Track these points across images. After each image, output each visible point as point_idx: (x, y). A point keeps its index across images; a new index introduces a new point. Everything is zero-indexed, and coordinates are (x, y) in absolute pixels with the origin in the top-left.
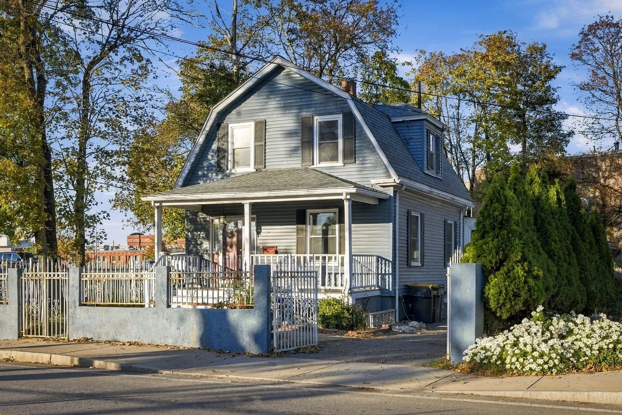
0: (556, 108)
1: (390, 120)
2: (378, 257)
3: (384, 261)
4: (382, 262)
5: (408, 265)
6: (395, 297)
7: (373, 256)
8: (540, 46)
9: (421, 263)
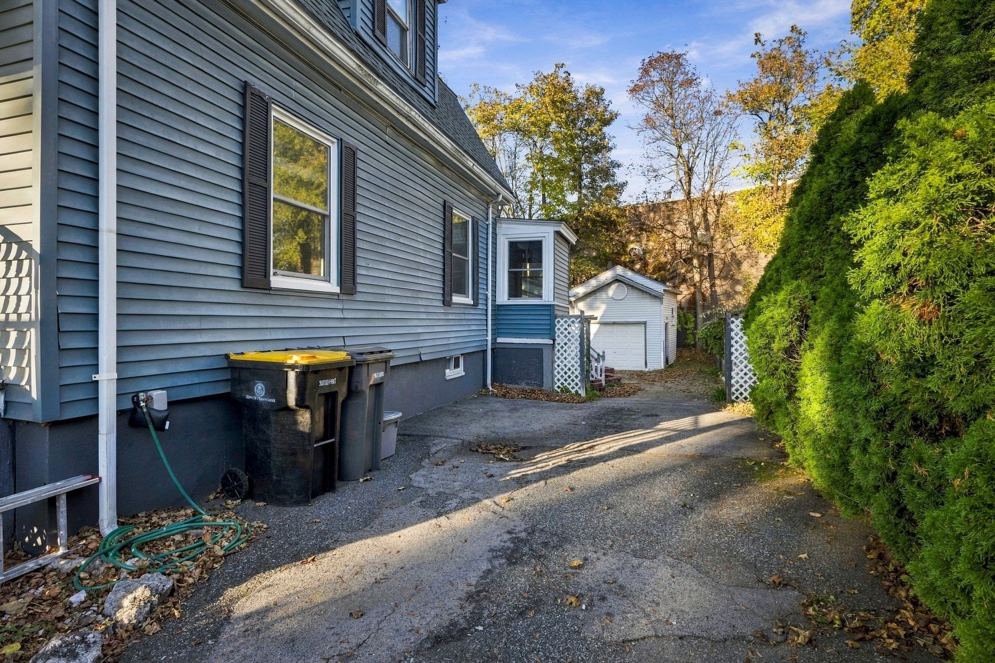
5: (243, 282)
6: (94, 417)
9: (341, 282)
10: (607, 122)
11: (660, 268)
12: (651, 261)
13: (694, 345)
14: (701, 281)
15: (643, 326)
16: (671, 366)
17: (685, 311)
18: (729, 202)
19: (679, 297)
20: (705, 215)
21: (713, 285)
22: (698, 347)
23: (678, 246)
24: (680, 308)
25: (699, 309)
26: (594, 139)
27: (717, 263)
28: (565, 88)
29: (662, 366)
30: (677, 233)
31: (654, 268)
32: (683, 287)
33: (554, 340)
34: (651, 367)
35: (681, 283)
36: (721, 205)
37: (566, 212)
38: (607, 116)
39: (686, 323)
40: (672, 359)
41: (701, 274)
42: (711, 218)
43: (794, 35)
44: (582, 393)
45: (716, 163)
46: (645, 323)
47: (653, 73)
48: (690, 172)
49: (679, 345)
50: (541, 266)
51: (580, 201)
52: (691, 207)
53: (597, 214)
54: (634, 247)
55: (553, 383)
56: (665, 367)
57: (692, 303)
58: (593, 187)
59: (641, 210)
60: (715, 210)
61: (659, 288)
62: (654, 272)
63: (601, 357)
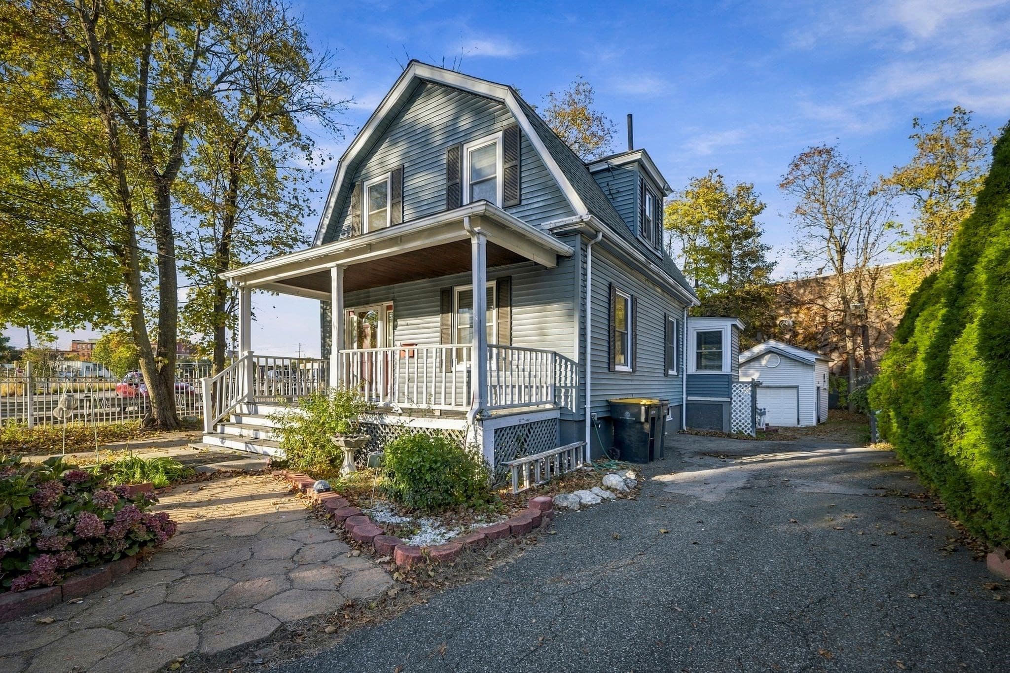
0: (761, 240)
1: (588, 169)
2: (555, 354)
3: (564, 361)
4: (561, 362)
5: (609, 369)
6: (584, 421)
7: (546, 352)
8: (748, 185)
9: (632, 367)
10: (756, 213)
11: (810, 337)
12: (801, 331)
13: (847, 408)
14: (854, 350)
15: (794, 391)
16: (824, 424)
17: (837, 376)
18: (885, 276)
19: (831, 364)
20: (858, 289)
21: (866, 353)
22: (851, 409)
23: (830, 319)
24: (832, 373)
25: (852, 375)
26: (744, 227)
27: (872, 333)
28: (718, 187)
29: (814, 423)
30: (829, 306)
31: (805, 338)
32: (835, 356)
33: (731, 399)
34: (804, 423)
35: (832, 351)
36: (876, 279)
37: (717, 292)
38: (757, 206)
39: (838, 387)
40: (824, 418)
41: (854, 342)
42: (865, 291)
43: (957, 115)
44: (754, 435)
45: (871, 240)
46: (797, 387)
47: (803, 167)
48: (842, 250)
49: (831, 407)
50: (721, 348)
51: (730, 282)
52: (844, 283)
53: (748, 293)
54: (784, 319)
55: (731, 428)
56: (817, 424)
57: (844, 369)
58: (743, 269)
59: (790, 286)
60: (870, 284)
61: (810, 357)
62: (804, 341)
63: (763, 413)
